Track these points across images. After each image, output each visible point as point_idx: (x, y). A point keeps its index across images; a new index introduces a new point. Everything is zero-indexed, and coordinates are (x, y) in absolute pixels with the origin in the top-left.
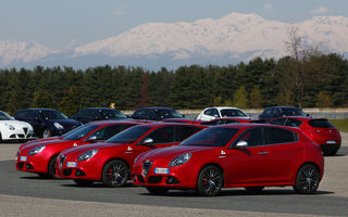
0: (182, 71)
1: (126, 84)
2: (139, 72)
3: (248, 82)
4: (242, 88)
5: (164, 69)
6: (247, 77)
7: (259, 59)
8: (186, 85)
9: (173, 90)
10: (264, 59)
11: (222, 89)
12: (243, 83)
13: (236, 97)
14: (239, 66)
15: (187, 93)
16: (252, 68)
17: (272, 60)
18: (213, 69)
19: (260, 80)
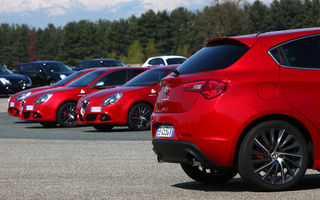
0: (71, 27)
1: (11, 43)
2: (24, 30)
3: (141, 36)
4: (136, 43)
5: (51, 26)
6: (139, 30)
7: (151, 12)
8: (77, 42)
9: (63, 47)
10: (156, 12)
11: (114, 44)
12: (136, 38)
13: (130, 52)
14: (130, 20)
15: (77, 49)
16: (144, 22)
17: (165, 12)
18: (104, 25)
19: (155, 34)
